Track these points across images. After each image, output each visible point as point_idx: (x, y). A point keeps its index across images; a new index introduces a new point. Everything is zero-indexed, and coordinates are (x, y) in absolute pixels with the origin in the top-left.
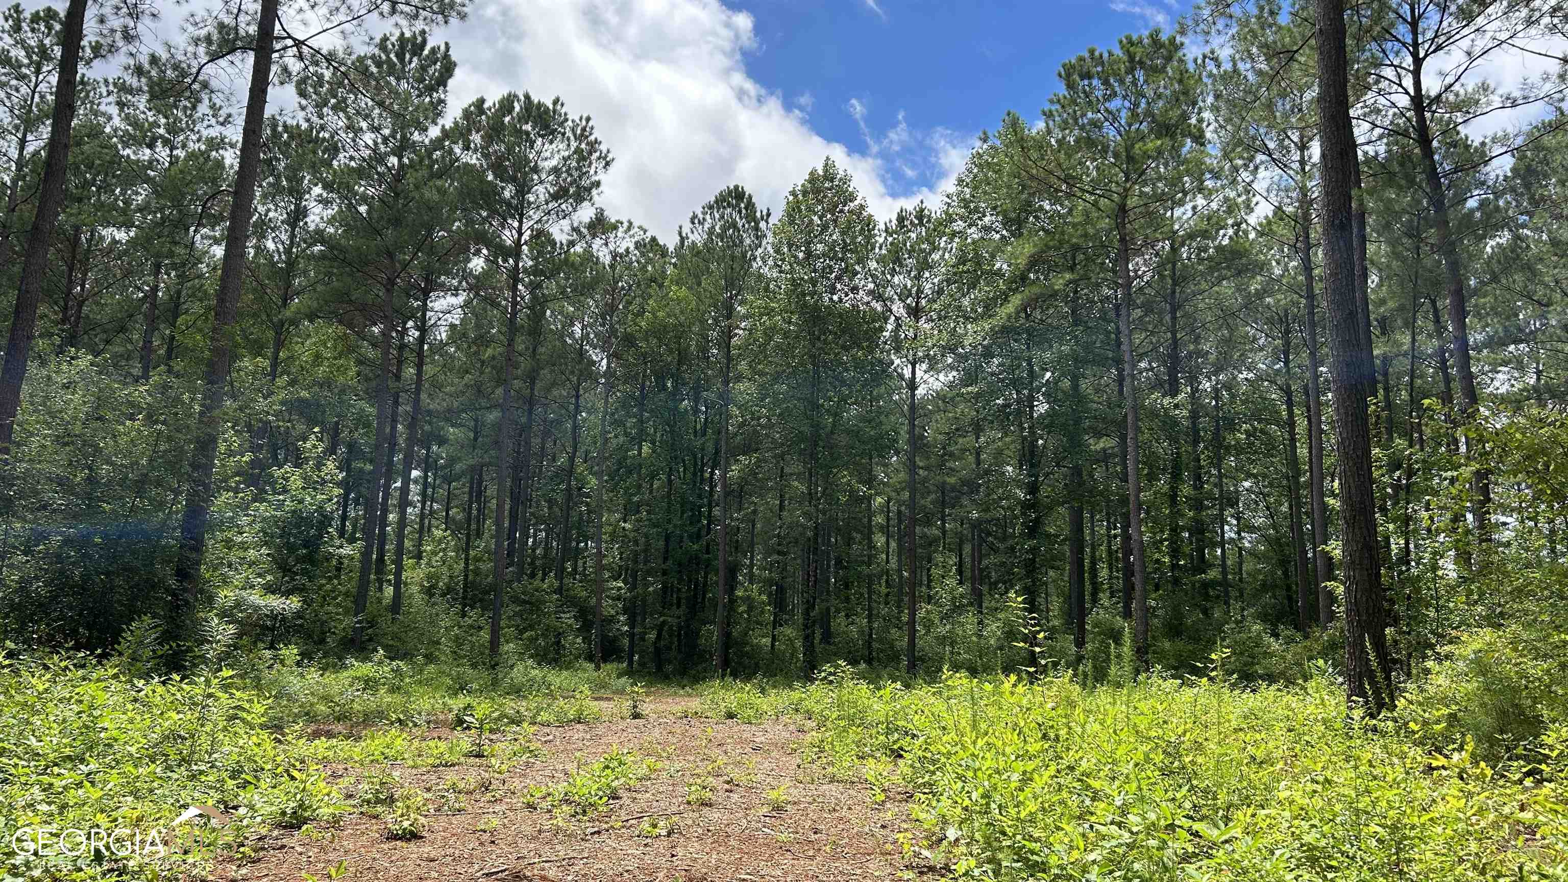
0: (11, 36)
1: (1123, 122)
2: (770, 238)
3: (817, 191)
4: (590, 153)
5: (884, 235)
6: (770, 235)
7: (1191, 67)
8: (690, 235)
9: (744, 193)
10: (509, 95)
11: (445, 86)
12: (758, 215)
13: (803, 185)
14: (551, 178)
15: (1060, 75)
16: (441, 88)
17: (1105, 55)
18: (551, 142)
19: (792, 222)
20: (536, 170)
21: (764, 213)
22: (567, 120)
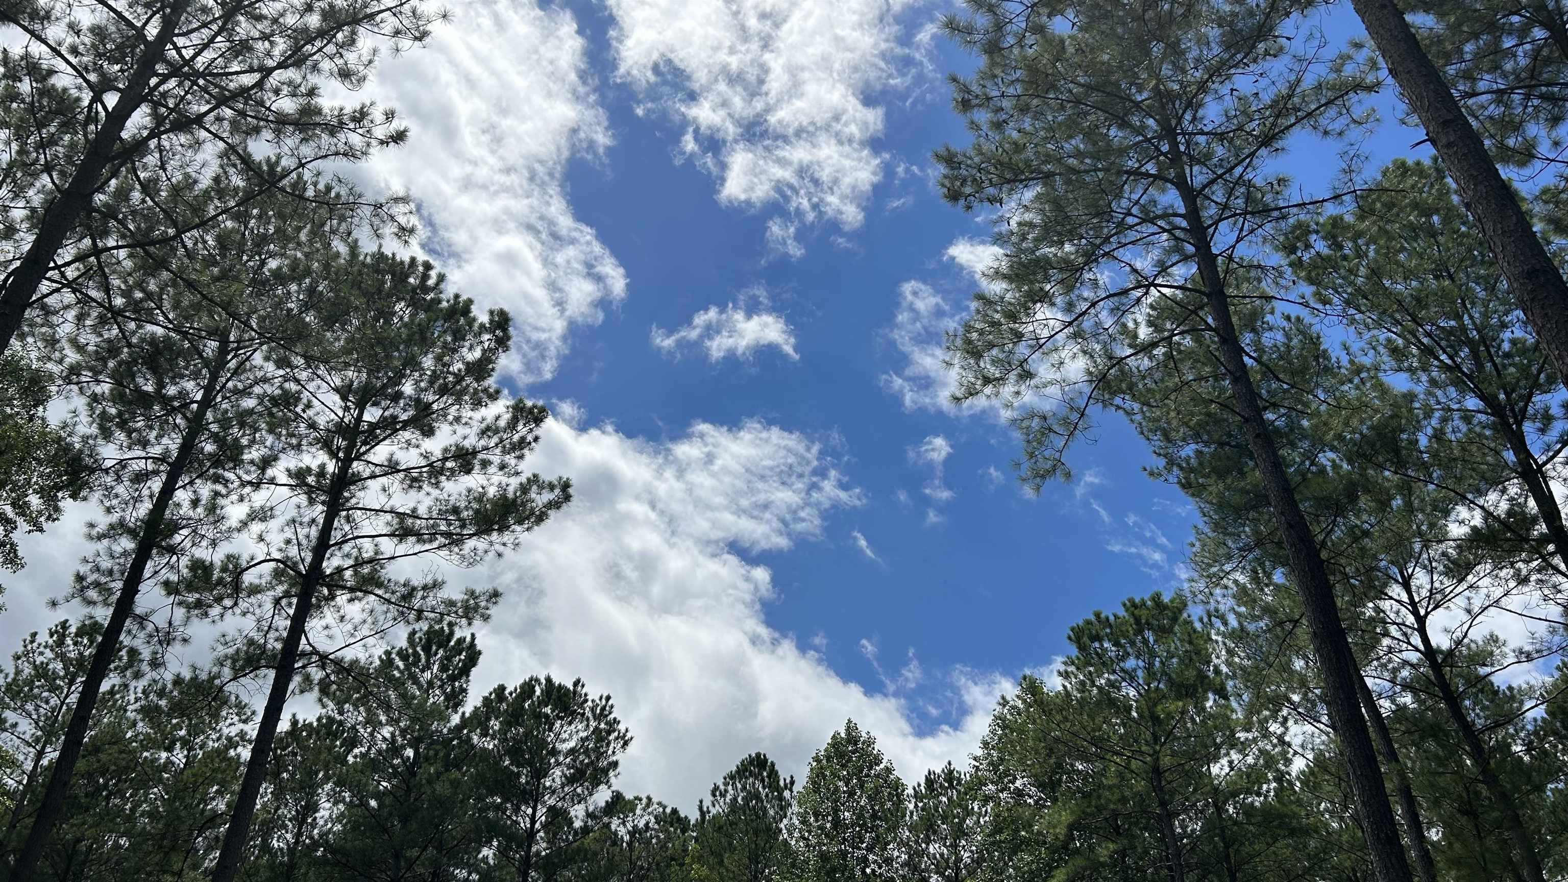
0: (52, 650)
1: (1141, 682)
2: (795, 808)
3: (840, 754)
4: (609, 733)
5: (913, 801)
6: (794, 803)
7: (1198, 626)
8: (711, 808)
9: (766, 760)
10: (531, 679)
11: (468, 676)
12: (782, 783)
13: (826, 750)
14: (568, 760)
15: (1070, 638)
16: (464, 678)
17: (1112, 618)
18: (570, 723)
19: (817, 790)
20: (554, 752)
21: (788, 781)
22: (586, 701)
